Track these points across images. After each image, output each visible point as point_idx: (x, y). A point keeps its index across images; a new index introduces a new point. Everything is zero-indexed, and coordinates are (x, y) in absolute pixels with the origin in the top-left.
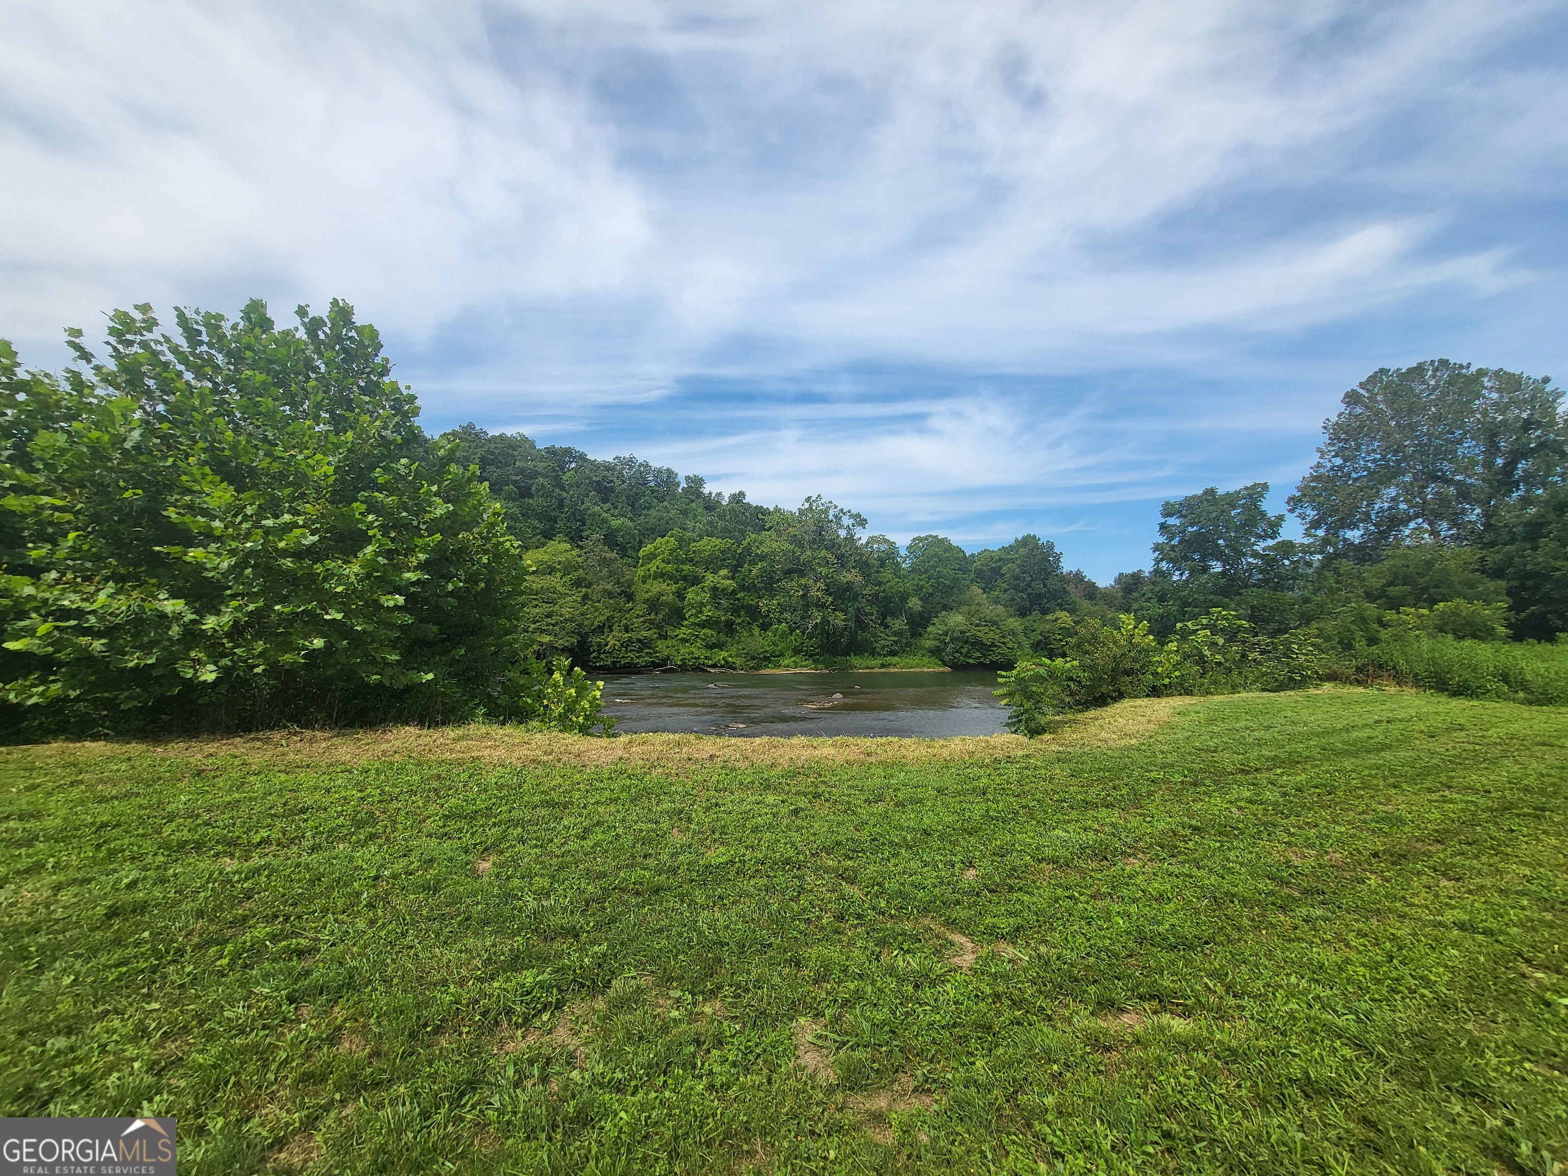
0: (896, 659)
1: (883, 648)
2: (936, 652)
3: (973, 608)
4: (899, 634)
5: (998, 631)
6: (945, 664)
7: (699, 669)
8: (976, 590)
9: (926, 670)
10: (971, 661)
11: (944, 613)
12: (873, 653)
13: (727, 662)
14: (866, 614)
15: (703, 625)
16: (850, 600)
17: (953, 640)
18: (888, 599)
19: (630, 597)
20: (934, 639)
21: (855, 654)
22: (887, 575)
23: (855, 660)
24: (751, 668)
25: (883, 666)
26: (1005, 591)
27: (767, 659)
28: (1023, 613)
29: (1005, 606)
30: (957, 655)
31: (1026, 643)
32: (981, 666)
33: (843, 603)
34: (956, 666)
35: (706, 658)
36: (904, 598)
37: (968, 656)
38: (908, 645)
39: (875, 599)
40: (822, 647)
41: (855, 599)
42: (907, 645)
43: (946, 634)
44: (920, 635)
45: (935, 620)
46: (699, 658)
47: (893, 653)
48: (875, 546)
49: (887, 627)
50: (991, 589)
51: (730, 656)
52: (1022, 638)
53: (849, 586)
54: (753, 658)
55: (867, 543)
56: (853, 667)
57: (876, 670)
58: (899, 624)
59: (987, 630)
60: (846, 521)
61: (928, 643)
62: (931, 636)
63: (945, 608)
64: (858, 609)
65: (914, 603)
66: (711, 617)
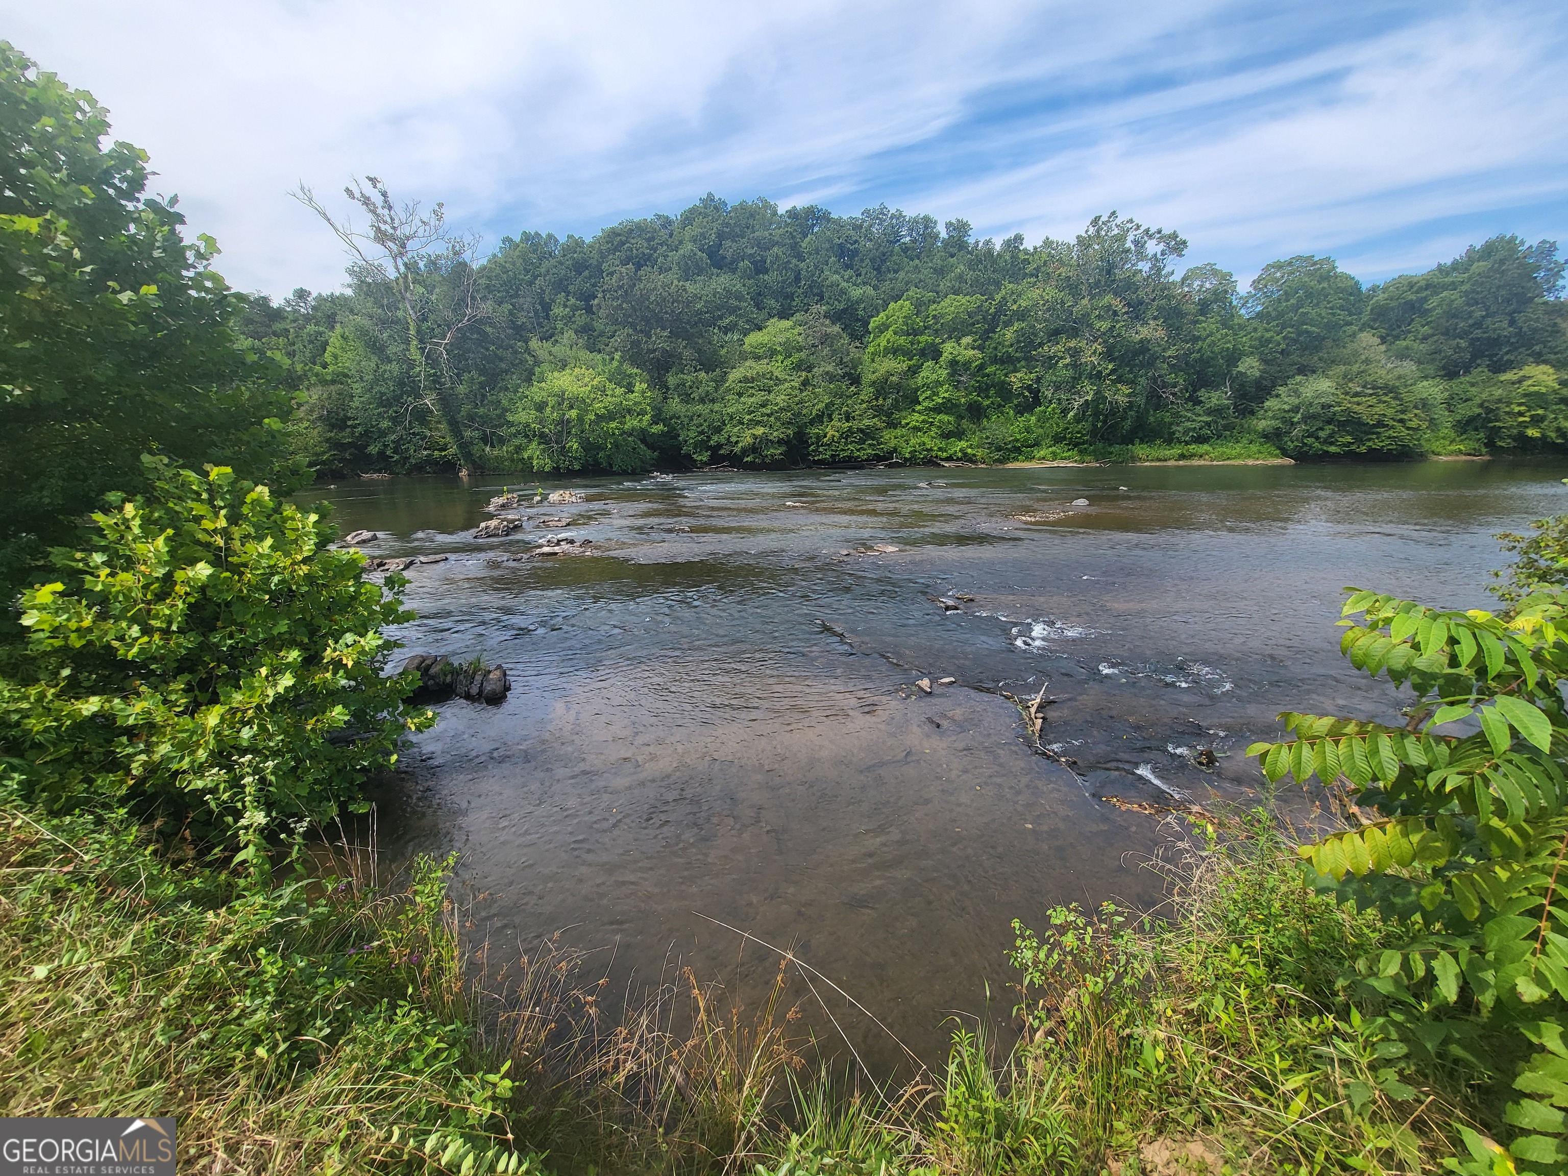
0: (1206, 447)
1: (1186, 433)
2: (1274, 437)
3: (1355, 368)
4: (1217, 411)
5: (1394, 403)
6: (1285, 453)
7: (931, 462)
8: (1368, 339)
9: (1250, 462)
10: (1333, 449)
11: (1298, 378)
12: (1170, 440)
13: (965, 454)
14: (1165, 385)
15: (938, 410)
16: (1142, 366)
17: (1305, 419)
18: (1205, 362)
19: (856, 380)
20: (1273, 418)
21: (1142, 441)
22: (1208, 325)
23: (1140, 450)
24: (996, 461)
25: (1182, 457)
26: (1425, 338)
27: (1016, 450)
28: (1450, 372)
29: (1419, 362)
30: (1310, 440)
31: (1446, 420)
32: (1351, 457)
33: (1131, 372)
34: (1303, 457)
35: (940, 449)
36: (1233, 358)
37: (1329, 441)
38: (1229, 427)
39: (1182, 364)
40: (1094, 432)
41: (1151, 363)
42: (1226, 427)
43: (1296, 409)
44: (1252, 413)
45: (1281, 390)
46: (931, 450)
47: (1201, 440)
48: (1197, 283)
49: (1198, 402)
50: (1397, 338)
51: (971, 447)
52: (1441, 413)
53: (1143, 347)
54: (999, 449)
55: (1184, 280)
56: (1134, 459)
57: (1171, 463)
58: (1218, 397)
59: (1373, 400)
60: (1153, 247)
61: (1262, 425)
62: (1270, 414)
63: (1303, 370)
64: (1154, 379)
65: (1250, 366)
66: (949, 400)
